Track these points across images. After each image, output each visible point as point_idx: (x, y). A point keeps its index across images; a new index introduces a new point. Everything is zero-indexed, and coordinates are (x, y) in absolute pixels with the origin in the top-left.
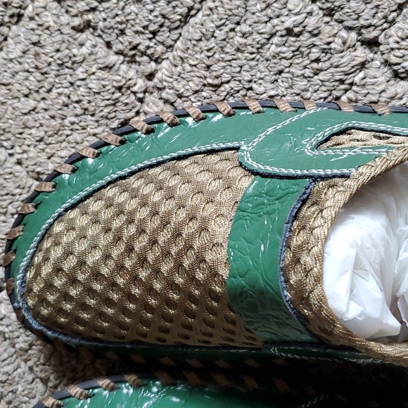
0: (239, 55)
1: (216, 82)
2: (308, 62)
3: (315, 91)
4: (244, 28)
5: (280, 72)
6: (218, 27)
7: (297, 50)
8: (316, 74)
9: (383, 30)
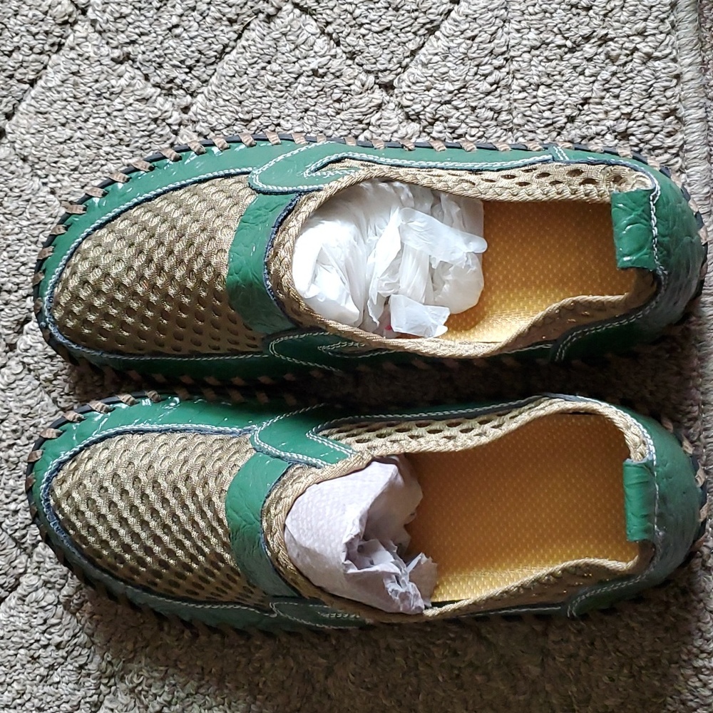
0: (270, 92)
1: (247, 117)
2: (331, 102)
3: (337, 130)
4: (275, 67)
5: (306, 110)
6: (250, 65)
7: (321, 90)
8: (338, 113)
9: (397, 75)
